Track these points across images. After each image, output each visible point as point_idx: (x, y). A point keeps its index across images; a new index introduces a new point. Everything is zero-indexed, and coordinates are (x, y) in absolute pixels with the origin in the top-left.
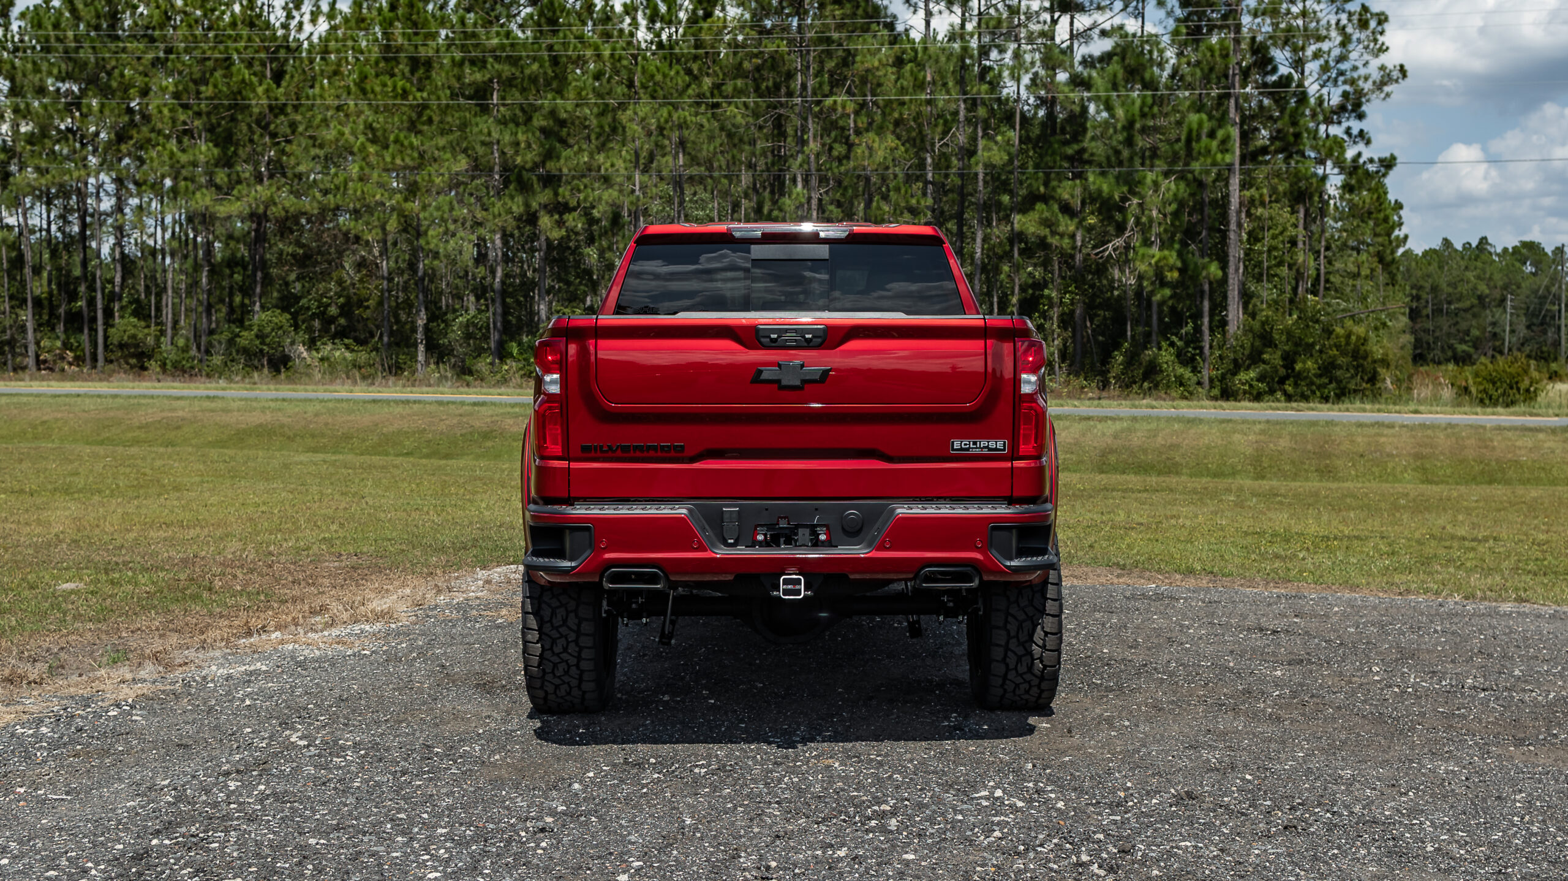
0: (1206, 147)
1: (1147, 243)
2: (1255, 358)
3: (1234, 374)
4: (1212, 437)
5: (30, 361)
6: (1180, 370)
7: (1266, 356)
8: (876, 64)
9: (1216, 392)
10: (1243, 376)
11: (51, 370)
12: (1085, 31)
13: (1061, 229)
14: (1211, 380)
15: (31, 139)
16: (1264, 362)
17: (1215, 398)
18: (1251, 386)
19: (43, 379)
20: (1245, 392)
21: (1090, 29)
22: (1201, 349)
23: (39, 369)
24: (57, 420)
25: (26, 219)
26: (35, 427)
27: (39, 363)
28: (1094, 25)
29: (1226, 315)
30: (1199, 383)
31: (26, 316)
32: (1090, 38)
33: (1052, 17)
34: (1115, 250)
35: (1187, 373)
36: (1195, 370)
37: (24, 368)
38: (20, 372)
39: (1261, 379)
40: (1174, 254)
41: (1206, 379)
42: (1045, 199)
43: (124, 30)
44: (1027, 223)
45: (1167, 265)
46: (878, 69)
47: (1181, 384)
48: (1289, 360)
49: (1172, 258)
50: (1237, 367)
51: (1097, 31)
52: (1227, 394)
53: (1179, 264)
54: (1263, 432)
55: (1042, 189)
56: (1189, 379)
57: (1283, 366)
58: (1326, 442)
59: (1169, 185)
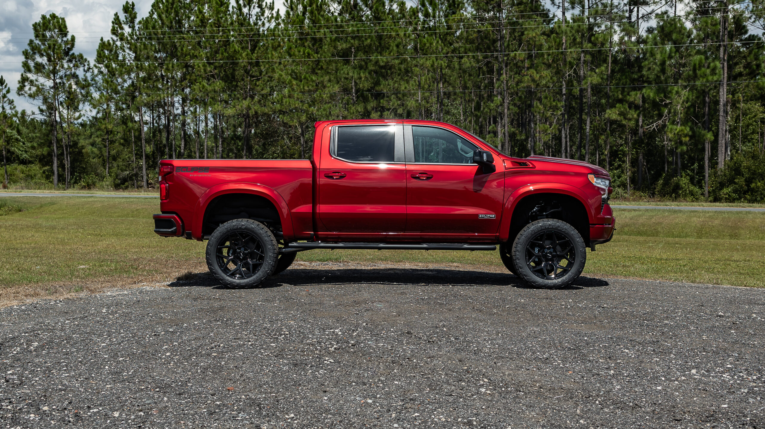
0: (704, 73)
1: (673, 123)
2: (731, 181)
3: (721, 189)
4: (680, 219)
5: (144, 184)
6: (692, 188)
7: (736, 181)
8: (534, 35)
9: (711, 198)
10: (725, 190)
11: (153, 187)
12: (647, 15)
13: (630, 116)
14: (709, 192)
15: (144, 80)
16: (735, 183)
17: (711, 202)
18: (729, 195)
19: (149, 191)
20: (726, 198)
21: (650, 14)
22: (704, 176)
23: (148, 187)
24: (143, 209)
25: (142, 117)
26: (133, 212)
27: (148, 184)
28: (653, 11)
29: (717, 159)
30: (702, 194)
31: (143, 162)
32: (650, 18)
33: (630, 8)
34: (657, 127)
35: (696, 189)
36: (701, 187)
37: (141, 187)
38: (140, 189)
39: (735, 191)
40: (688, 129)
41: (707, 192)
42: (621, 101)
43: (185, 28)
44: (612, 114)
45: (684, 134)
46: (535, 37)
47: (692, 195)
48: (749, 181)
49: (687, 130)
50: (722, 185)
51: (654, 15)
52: (716, 199)
53: (690, 133)
54: (710, 217)
55: (620, 96)
56: (697, 192)
57: (746, 185)
58: (739, 222)
59: (685, 93)
